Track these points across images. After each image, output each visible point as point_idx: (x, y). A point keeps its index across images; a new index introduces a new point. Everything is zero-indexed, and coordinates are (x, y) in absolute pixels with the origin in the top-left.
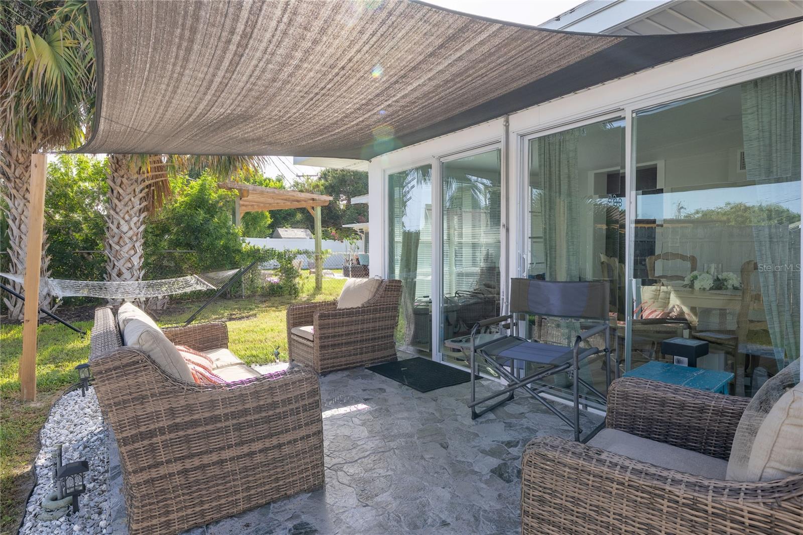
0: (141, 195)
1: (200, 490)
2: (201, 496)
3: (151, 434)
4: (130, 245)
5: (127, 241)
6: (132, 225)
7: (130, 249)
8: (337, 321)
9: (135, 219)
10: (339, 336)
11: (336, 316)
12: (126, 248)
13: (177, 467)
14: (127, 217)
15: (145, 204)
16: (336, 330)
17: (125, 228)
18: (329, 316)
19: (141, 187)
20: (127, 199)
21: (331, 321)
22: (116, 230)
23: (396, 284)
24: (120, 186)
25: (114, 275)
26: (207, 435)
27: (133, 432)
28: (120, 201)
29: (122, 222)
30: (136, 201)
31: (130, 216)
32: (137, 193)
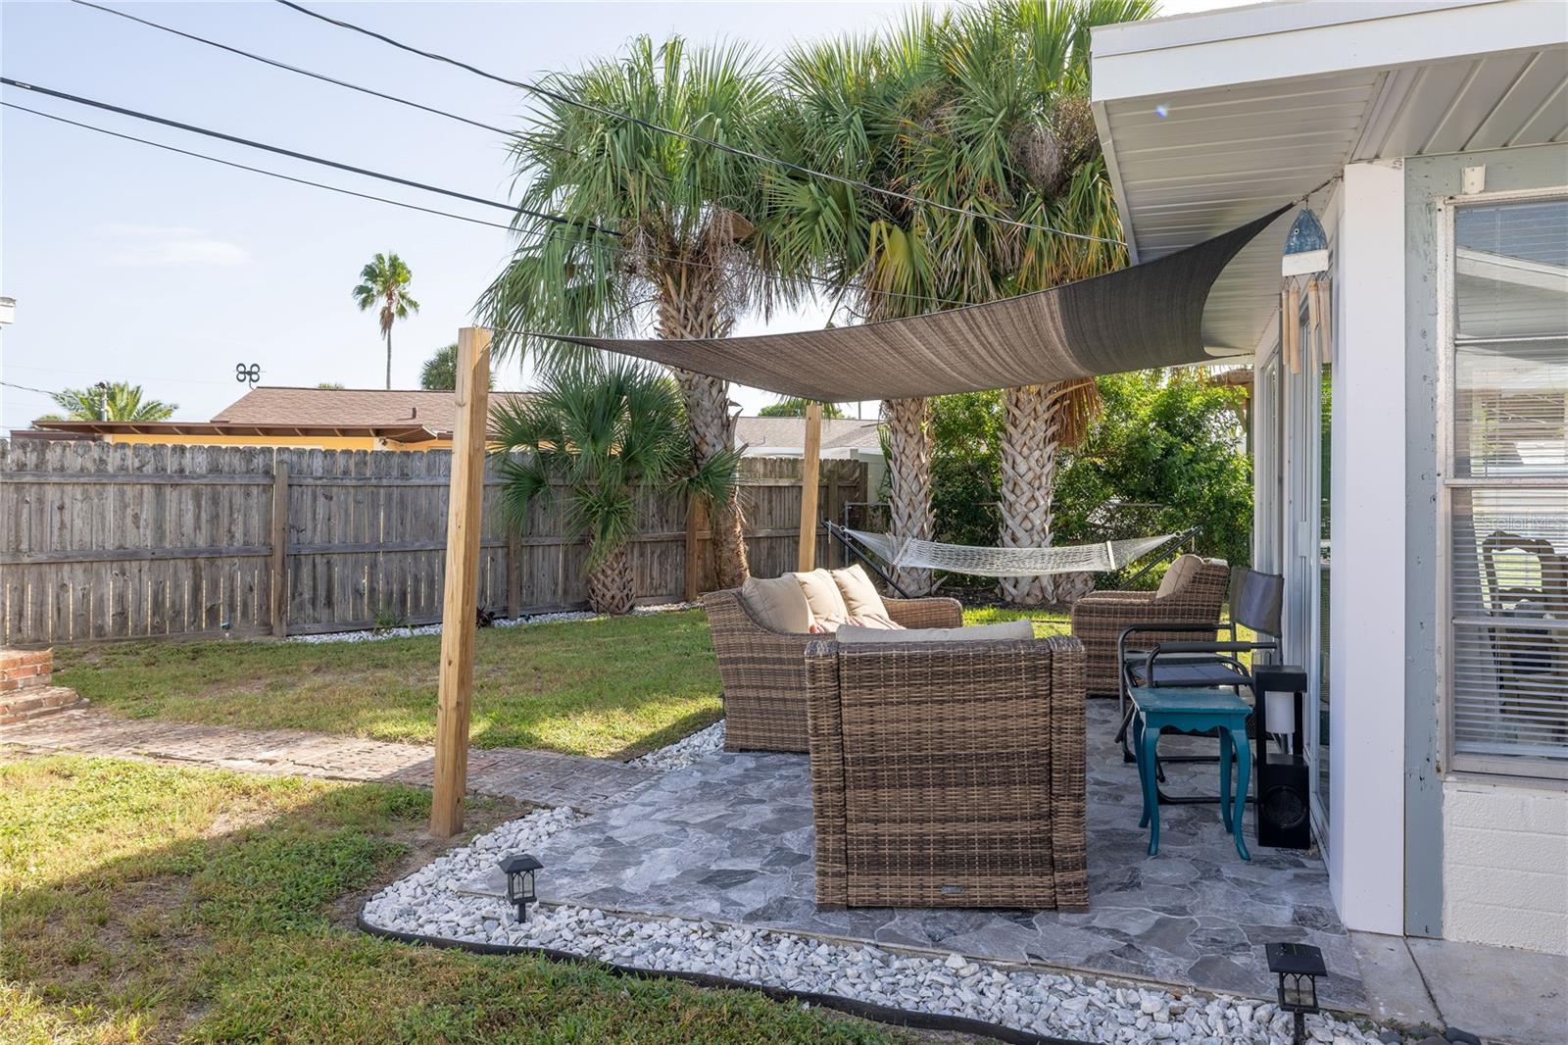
0: (1046, 416)
1: (768, 718)
2: (769, 724)
3: (736, 661)
4: (1028, 494)
5: (1025, 487)
6: (1033, 463)
7: (1029, 501)
8: (1104, 620)
9: (1037, 454)
10: (1107, 644)
11: (1103, 612)
12: (1024, 499)
13: (752, 693)
14: (1026, 451)
15: (1054, 428)
16: (1104, 635)
17: (1022, 467)
18: (1091, 612)
19: (1048, 402)
20: (1024, 424)
21: (1095, 620)
22: (1010, 472)
23: (1217, 573)
24: (1016, 406)
25: (1007, 539)
26: (774, 673)
27: (727, 656)
28: (1016, 427)
29: (1019, 459)
30: (1040, 425)
31: (1030, 449)
32: (1039, 414)
